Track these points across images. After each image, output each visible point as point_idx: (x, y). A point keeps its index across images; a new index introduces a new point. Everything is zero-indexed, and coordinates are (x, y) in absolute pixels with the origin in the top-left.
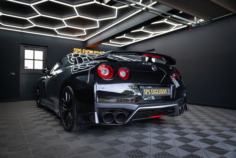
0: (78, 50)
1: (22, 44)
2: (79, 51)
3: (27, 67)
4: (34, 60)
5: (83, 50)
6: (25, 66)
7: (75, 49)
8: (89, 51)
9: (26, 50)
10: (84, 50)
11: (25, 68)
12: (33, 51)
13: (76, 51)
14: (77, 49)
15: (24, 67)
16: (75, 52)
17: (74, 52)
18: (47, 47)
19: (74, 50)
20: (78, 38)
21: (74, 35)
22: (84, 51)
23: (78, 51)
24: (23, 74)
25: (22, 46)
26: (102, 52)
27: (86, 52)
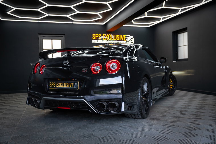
0: (97, 36)
1: (39, 34)
2: (99, 37)
8: (110, 36)
9: (44, 40)
10: (104, 35)
12: (51, 40)
13: (95, 36)
14: (96, 34)
16: (94, 38)
17: (93, 38)
18: (64, 35)
19: (93, 36)
20: (95, 22)
21: (90, 20)
23: (97, 37)
25: (40, 36)
26: (125, 35)
27: (107, 36)
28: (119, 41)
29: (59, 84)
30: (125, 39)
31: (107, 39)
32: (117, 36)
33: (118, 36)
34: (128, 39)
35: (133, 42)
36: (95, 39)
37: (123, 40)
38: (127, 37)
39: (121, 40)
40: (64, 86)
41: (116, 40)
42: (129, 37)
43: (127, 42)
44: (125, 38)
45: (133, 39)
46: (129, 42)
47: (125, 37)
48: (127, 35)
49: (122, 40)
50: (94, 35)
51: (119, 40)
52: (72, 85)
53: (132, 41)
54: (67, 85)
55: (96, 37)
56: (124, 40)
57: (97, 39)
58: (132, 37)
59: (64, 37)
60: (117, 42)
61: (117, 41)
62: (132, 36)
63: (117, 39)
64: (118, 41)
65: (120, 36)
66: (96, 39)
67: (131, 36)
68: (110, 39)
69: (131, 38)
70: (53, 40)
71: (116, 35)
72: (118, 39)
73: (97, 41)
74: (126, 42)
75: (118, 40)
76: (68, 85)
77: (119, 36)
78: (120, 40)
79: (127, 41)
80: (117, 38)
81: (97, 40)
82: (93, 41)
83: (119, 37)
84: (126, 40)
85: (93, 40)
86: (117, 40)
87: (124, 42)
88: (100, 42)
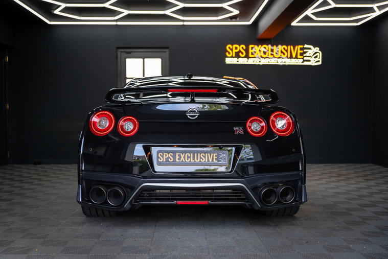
0: (236, 48)
1: (118, 48)
2: (240, 51)
5: (251, 46)
7: (230, 46)
9: (128, 60)
10: (253, 46)
12: (142, 60)
13: (232, 50)
14: (235, 46)
16: (229, 53)
17: (227, 54)
18: (167, 48)
22: (253, 48)
23: (237, 51)
25: (121, 52)
26: (302, 46)
27: (258, 50)
28: (286, 60)
29: (182, 156)
30: (301, 54)
31: (260, 55)
33: (284, 48)
34: (307, 54)
35: (319, 61)
36: (232, 57)
37: (296, 57)
38: (305, 50)
39: (291, 57)
40: (194, 159)
41: (279, 58)
43: (304, 60)
44: (299, 52)
45: (320, 54)
46: (309, 61)
47: (301, 49)
48: (306, 46)
49: (294, 56)
50: (229, 48)
51: (287, 58)
52: (215, 157)
53: (317, 59)
54: (201, 158)
55: (234, 51)
56: (299, 56)
57: (237, 55)
58: (318, 49)
59: (167, 53)
60: (282, 62)
61: (280, 60)
62: (316, 48)
63: (282, 55)
64: (284, 60)
65: (289, 47)
66: (234, 55)
67: (315, 47)
68: (265, 54)
69: (316, 53)
70: (146, 60)
71: (280, 47)
72: (284, 54)
73: (235, 60)
74: (302, 60)
75: (283, 58)
76: (205, 157)
77: (286, 48)
78: (289, 56)
79: (305, 58)
80: (282, 52)
81: (235, 57)
82: (229, 61)
83: (287, 51)
84: (302, 57)
85: (228, 57)
86: (281, 57)
87: (298, 62)
88: (243, 61)
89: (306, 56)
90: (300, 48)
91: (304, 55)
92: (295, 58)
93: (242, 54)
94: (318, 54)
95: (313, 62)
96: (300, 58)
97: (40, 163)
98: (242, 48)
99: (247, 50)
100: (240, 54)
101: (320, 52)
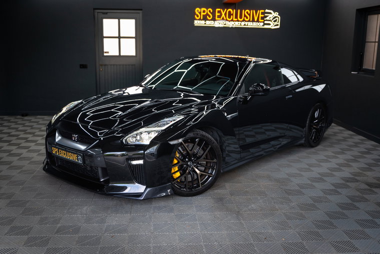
1: (95, 9)
2: (207, 14)
3: (108, 52)
4: (119, 37)
5: (217, 10)
6: (105, 51)
7: (198, 9)
8: (230, 12)
9: (105, 21)
10: (219, 10)
11: (105, 54)
12: (117, 20)
13: (200, 13)
14: (203, 9)
15: (103, 52)
16: (198, 16)
17: (196, 16)
18: (141, 10)
22: (219, 12)
23: (205, 14)
24: (101, 65)
25: (98, 13)
27: (223, 14)
28: (249, 23)
30: (262, 18)
31: (225, 19)
32: (245, 12)
33: (247, 12)
34: (268, 18)
35: (277, 25)
36: (200, 19)
37: (258, 21)
39: (253, 21)
42: (270, 13)
43: (265, 24)
44: (261, 16)
45: (279, 19)
46: (269, 24)
48: (267, 11)
49: (256, 20)
50: (198, 11)
51: (249, 21)
53: (276, 23)
55: (202, 14)
56: (260, 20)
57: (205, 19)
58: (278, 14)
59: (141, 14)
60: (245, 25)
61: (243, 23)
62: (276, 13)
63: (245, 18)
64: (246, 23)
65: (252, 11)
66: (202, 18)
67: (274, 12)
68: (229, 17)
69: (275, 17)
70: (121, 20)
71: (243, 11)
72: (247, 18)
73: (203, 22)
74: (262, 24)
75: (246, 21)
77: (249, 13)
78: (251, 20)
79: (266, 22)
80: (245, 16)
81: (203, 20)
82: (197, 23)
83: (249, 15)
84: (263, 21)
85: (196, 20)
86: (244, 20)
87: (260, 25)
88: (209, 23)
89: (267, 20)
90: (262, 12)
91: (265, 19)
92: (256, 22)
93: (210, 17)
94: (277, 18)
95: (272, 26)
96: (261, 22)
97: (26, 115)
98: (210, 11)
99: (214, 13)
100: (208, 17)
101: (279, 17)
